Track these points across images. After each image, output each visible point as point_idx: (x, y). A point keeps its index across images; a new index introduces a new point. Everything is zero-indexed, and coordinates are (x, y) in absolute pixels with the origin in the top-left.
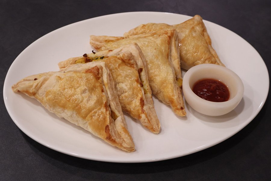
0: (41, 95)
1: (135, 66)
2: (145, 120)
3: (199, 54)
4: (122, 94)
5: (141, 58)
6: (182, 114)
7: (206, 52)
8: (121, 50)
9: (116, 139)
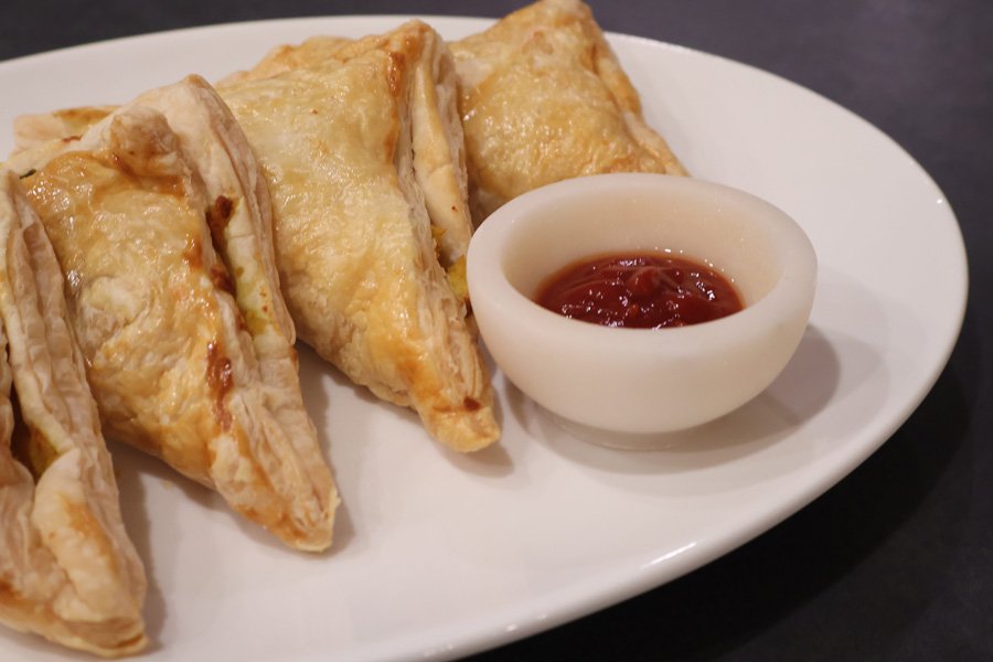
1: (189, 189)
2: (233, 468)
3: (567, 143)
4: (107, 335)
5: (223, 145)
6: (470, 434)
7: (605, 133)
9: (18, 574)
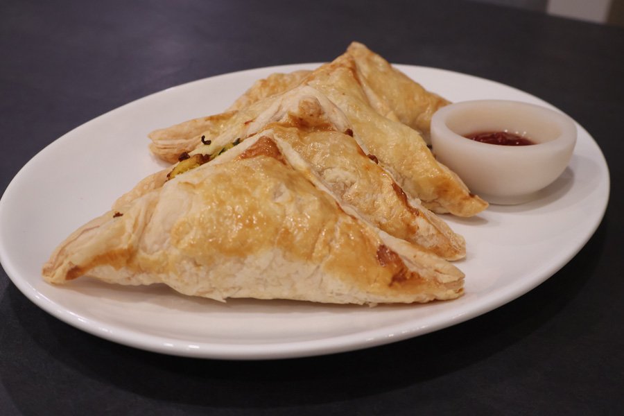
0: (156, 247)
1: (335, 128)
2: (428, 230)
4: (344, 192)
8: (280, 107)
9: (419, 271)
